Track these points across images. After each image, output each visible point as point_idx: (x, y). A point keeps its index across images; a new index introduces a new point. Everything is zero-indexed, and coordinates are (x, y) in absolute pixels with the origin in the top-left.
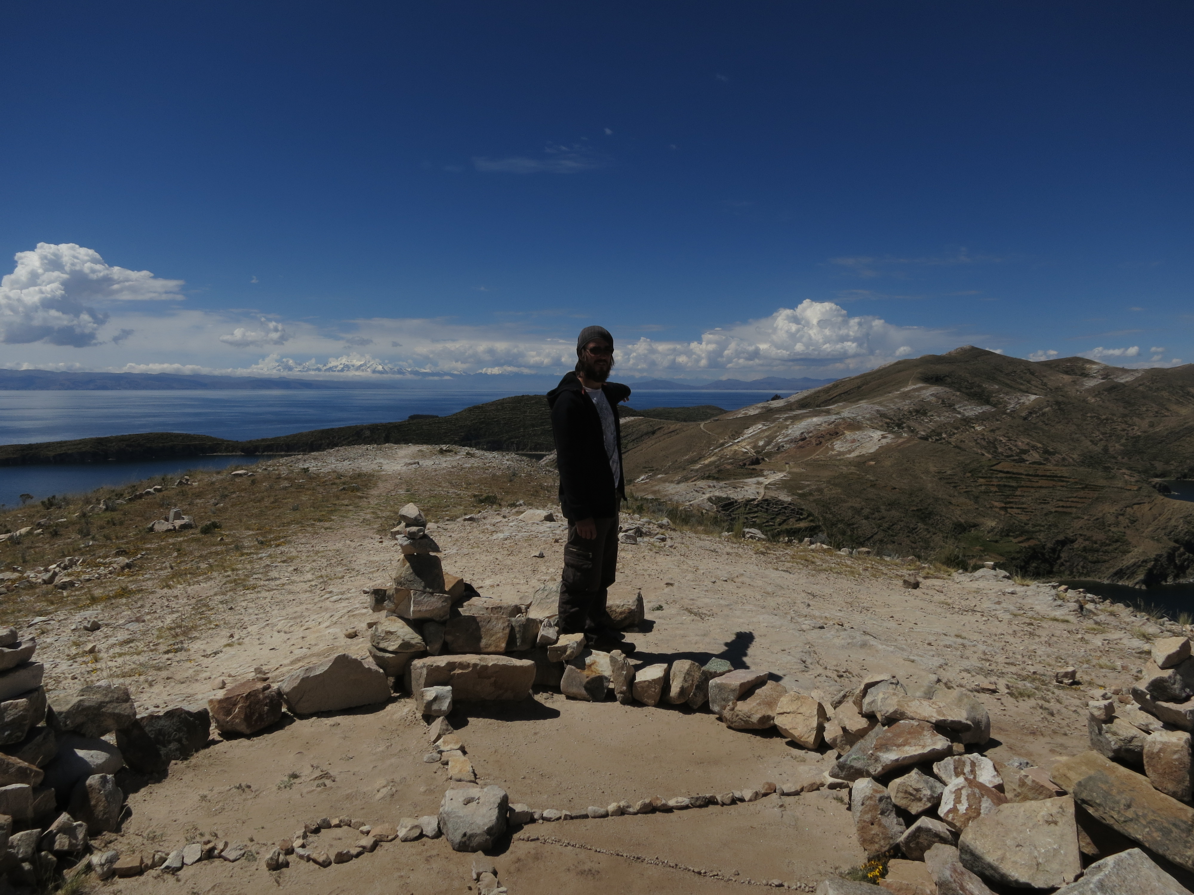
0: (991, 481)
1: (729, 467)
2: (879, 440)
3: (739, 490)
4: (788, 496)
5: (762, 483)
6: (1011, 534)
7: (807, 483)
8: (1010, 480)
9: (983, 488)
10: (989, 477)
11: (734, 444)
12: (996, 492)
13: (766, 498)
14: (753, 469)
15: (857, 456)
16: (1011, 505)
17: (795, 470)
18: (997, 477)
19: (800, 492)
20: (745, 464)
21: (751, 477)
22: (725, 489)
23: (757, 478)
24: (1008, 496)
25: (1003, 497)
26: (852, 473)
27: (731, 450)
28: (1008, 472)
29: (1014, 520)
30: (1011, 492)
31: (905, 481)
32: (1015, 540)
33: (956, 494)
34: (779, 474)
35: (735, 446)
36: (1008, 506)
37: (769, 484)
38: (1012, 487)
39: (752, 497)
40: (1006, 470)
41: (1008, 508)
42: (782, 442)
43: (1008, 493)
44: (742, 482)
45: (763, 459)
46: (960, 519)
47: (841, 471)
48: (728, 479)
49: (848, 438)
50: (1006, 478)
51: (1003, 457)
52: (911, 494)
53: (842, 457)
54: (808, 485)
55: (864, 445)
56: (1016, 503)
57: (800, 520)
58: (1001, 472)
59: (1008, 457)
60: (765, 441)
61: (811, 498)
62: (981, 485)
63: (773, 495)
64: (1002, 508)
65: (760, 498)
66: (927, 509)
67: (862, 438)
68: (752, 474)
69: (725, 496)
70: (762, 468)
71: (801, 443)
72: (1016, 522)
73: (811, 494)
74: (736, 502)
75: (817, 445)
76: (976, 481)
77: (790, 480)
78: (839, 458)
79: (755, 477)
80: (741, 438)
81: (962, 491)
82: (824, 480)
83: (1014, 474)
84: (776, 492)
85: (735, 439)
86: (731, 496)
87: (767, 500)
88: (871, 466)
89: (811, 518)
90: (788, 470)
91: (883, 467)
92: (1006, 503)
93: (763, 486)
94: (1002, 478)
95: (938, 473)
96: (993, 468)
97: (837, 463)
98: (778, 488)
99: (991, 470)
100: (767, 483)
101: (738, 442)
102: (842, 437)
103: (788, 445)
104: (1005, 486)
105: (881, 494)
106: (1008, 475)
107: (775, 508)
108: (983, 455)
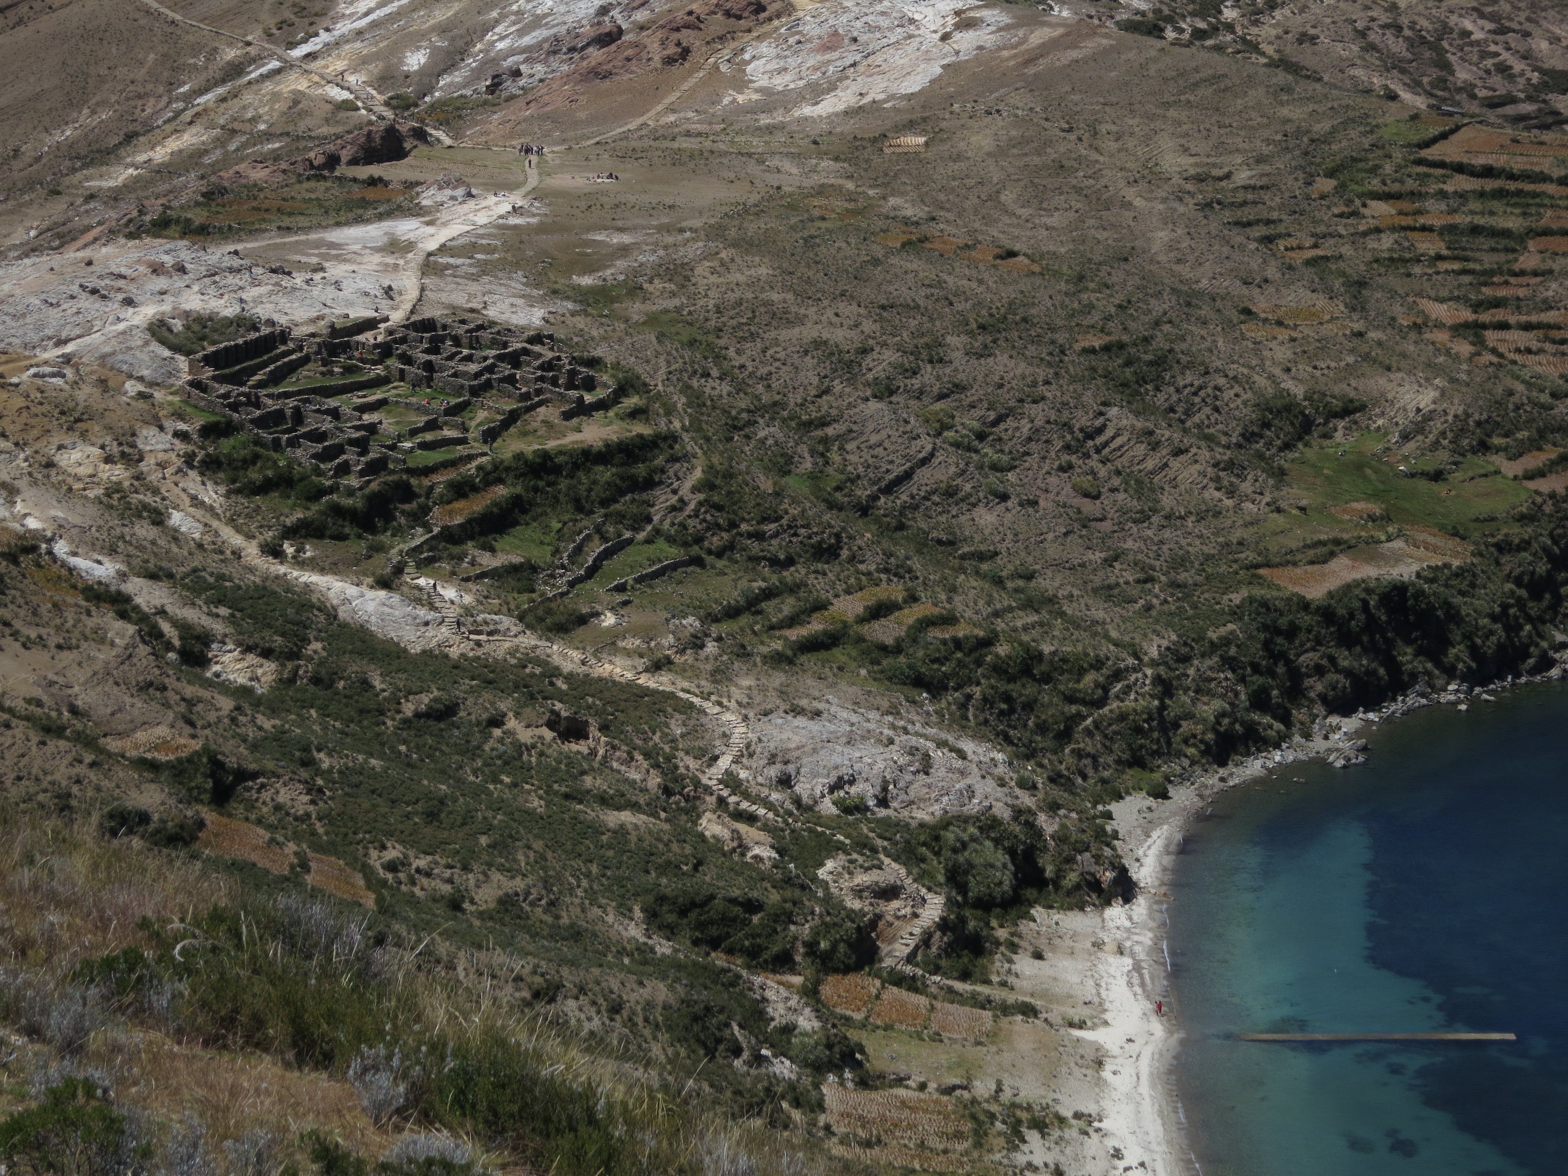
0: (1419, 212)
1: (258, 174)
2: (945, 37)
3: (299, 279)
4: (531, 301)
5: (410, 246)
6: (1497, 441)
7: (617, 239)
8: (1497, 205)
9: (1387, 241)
10: (1413, 195)
11: (288, 66)
12: (1439, 257)
13: (428, 313)
14: (373, 182)
15: (847, 113)
16: (1499, 315)
17: (564, 181)
18: (1442, 195)
19: (586, 281)
20: (333, 161)
21: (359, 220)
22: (232, 280)
23: (387, 225)
24: (1486, 277)
25: (1466, 279)
26: (822, 191)
27: (276, 96)
28: (1488, 172)
29: (1509, 382)
30: (1502, 257)
31: (1054, 220)
32: (1511, 468)
33: (1272, 272)
34: (492, 200)
35: (293, 76)
36: (1485, 317)
37: (443, 249)
38: (1506, 233)
39: (360, 312)
40: (1480, 161)
41: (1484, 327)
42: (512, 52)
43: (1489, 261)
44: (318, 244)
45: (421, 135)
46: (1288, 384)
47: (774, 180)
48: (253, 232)
49: (810, 28)
50: (1482, 195)
51: (1474, 108)
52: (1081, 278)
53: (779, 117)
54: (624, 250)
55: (878, 59)
56: (1518, 304)
57: (582, 410)
58: (1460, 168)
59: (1493, 104)
60: (435, 51)
61: (636, 310)
62: (1378, 230)
63: (460, 299)
64: (1459, 330)
65: (397, 317)
66: (1146, 340)
67: (871, 28)
68: (364, 203)
69: (231, 311)
70: (412, 176)
71: (596, 54)
72: (1520, 387)
73: (635, 290)
74: (284, 336)
75: (669, 61)
76: (1354, 214)
77: (541, 229)
78: (765, 120)
79: (380, 217)
80: (324, 37)
81: (1298, 256)
82: (697, 223)
83: (1512, 177)
84: (473, 287)
85: (292, 45)
86: (263, 311)
87: (428, 325)
88: (910, 157)
89: (632, 401)
90: (533, 180)
91: (959, 157)
92: (1477, 306)
93: (415, 258)
94: (1462, 196)
95: (1200, 179)
96: (1425, 153)
97: (757, 144)
98: (485, 269)
99: (1420, 162)
100: (432, 245)
101: (311, 56)
102: (781, 24)
103: (539, 69)
104: (1475, 230)
105: (950, 280)
106: (1490, 185)
107: (469, 359)
108: (1392, 97)
